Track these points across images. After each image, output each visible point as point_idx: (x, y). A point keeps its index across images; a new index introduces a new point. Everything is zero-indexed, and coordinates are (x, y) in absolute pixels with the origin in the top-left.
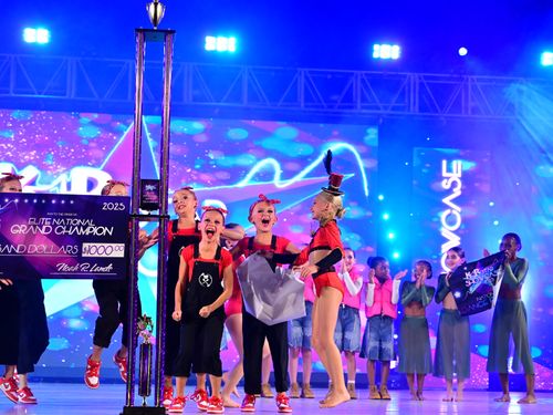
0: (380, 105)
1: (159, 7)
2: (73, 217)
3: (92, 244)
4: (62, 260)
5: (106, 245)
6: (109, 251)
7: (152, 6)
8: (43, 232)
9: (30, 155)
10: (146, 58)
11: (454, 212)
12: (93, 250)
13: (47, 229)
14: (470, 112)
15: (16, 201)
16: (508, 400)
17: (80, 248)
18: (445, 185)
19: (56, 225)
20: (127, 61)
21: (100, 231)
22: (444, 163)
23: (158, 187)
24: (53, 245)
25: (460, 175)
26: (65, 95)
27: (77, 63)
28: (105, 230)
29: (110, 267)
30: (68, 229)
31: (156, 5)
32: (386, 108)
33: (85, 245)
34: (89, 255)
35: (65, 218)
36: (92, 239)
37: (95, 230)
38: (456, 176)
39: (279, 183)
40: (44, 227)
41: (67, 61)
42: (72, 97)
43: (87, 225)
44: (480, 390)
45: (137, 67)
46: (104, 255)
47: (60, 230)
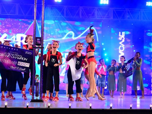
0: (102, 17)
2: (17, 54)
3: (21, 62)
5: (25, 63)
6: (25, 65)
8: (8, 56)
9: (6, 31)
10: (37, 4)
11: (122, 46)
13: (9, 56)
14: (127, 19)
15: (2, 47)
16: (137, 98)
17: (17, 63)
18: (120, 39)
19: (12, 55)
20: (32, 5)
21: (24, 59)
22: (120, 33)
23: (40, 39)
24: (10, 61)
25: (124, 36)
26: (15, 14)
27: (19, 5)
28: (25, 59)
29: (25, 69)
32: (104, 18)
34: (19, 65)
35: (15, 54)
36: (21, 61)
37: (22, 59)
38: (123, 36)
39: (74, 38)
40: (8, 55)
41: (16, 5)
42: (17, 14)
43: (20, 57)
44: (129, 95)
45: (35, 6)
46: (24, 66)
47: (13, 57)
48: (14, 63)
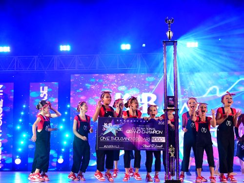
1: (171, 32)
2: (148, 127)
3: (155, 137)
4: (144, 143)
5: (160, 138)
7: (168, 32)
8: (137, 132)
12: (155, 139)
13: (139, 132)
17: (151, 139)
19: (142, 130)
21: (158, 132)
23: (174, 99)
24: (141, 138)
26: (136, 67)
27: (141, 56)
28: (160, 132)
29: (162, 146)
30: (146, 131)
31: (170, 32)
33: (153, 137)
35: (145, 127)
36: (155, 135)
37: (156, 132)
39: (219, 95)
42: (139, 68)
43: (153, 130)
46: (159, 141)
47: (143, 132)
48: (147, 140)
